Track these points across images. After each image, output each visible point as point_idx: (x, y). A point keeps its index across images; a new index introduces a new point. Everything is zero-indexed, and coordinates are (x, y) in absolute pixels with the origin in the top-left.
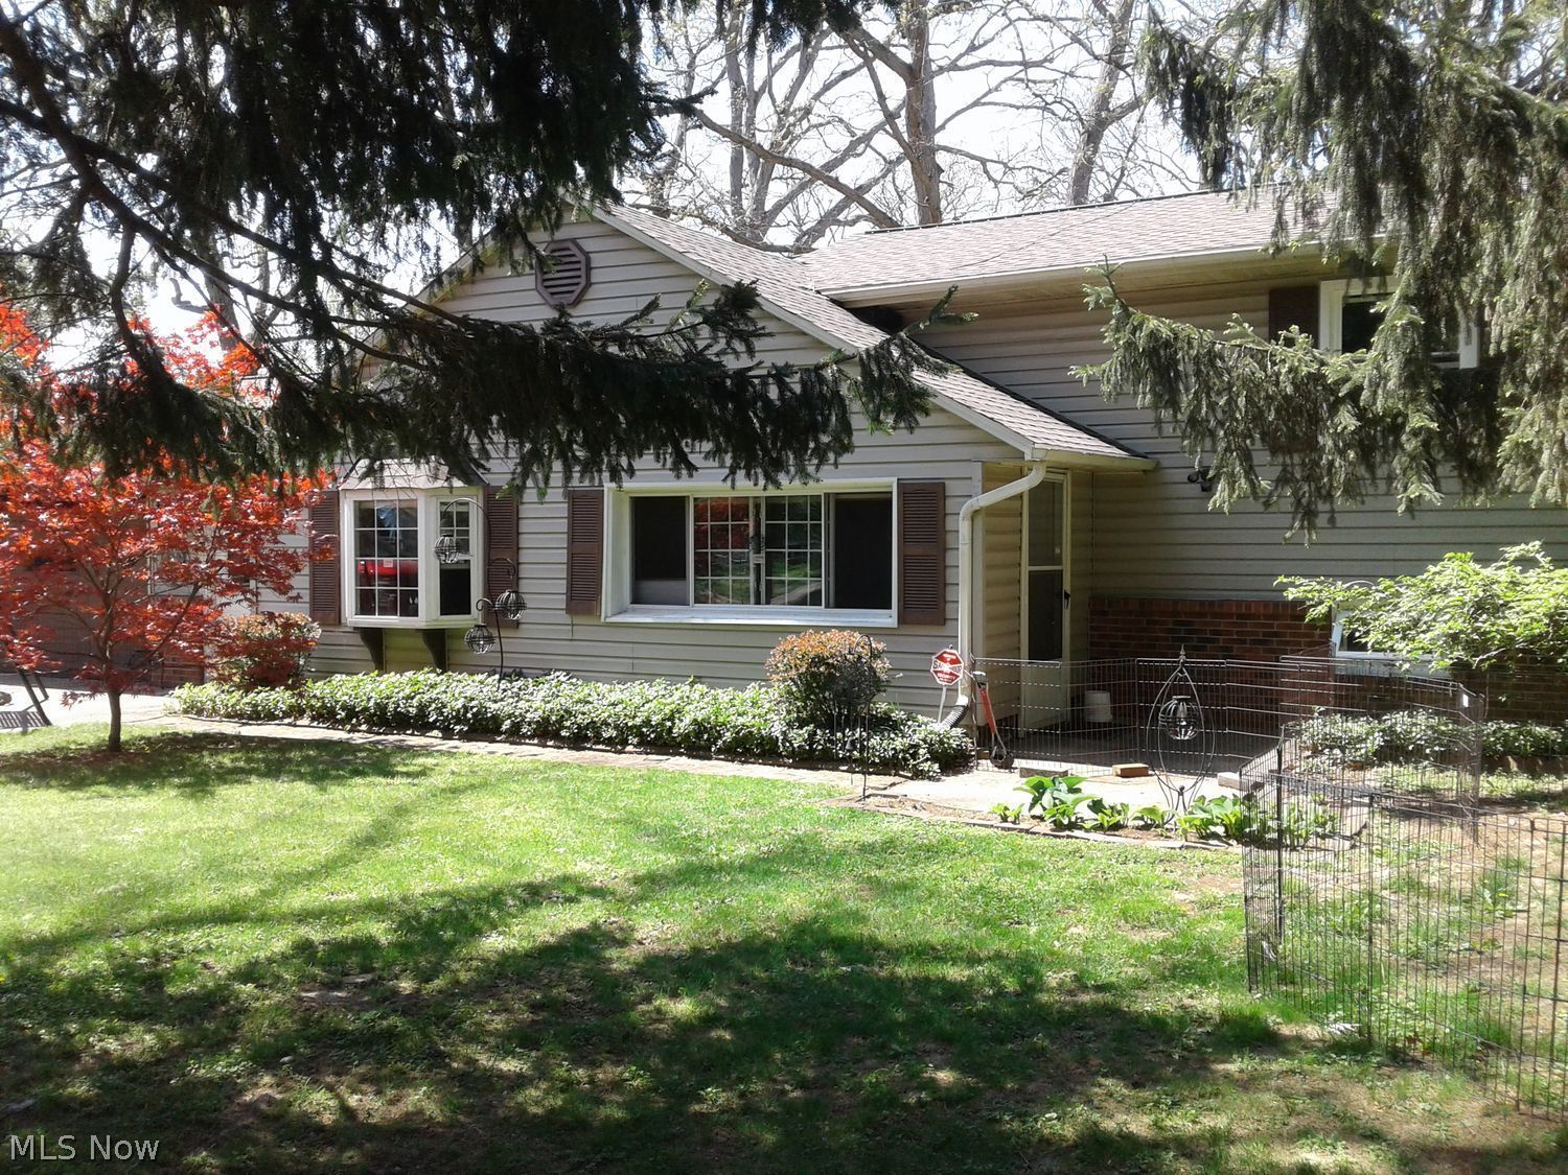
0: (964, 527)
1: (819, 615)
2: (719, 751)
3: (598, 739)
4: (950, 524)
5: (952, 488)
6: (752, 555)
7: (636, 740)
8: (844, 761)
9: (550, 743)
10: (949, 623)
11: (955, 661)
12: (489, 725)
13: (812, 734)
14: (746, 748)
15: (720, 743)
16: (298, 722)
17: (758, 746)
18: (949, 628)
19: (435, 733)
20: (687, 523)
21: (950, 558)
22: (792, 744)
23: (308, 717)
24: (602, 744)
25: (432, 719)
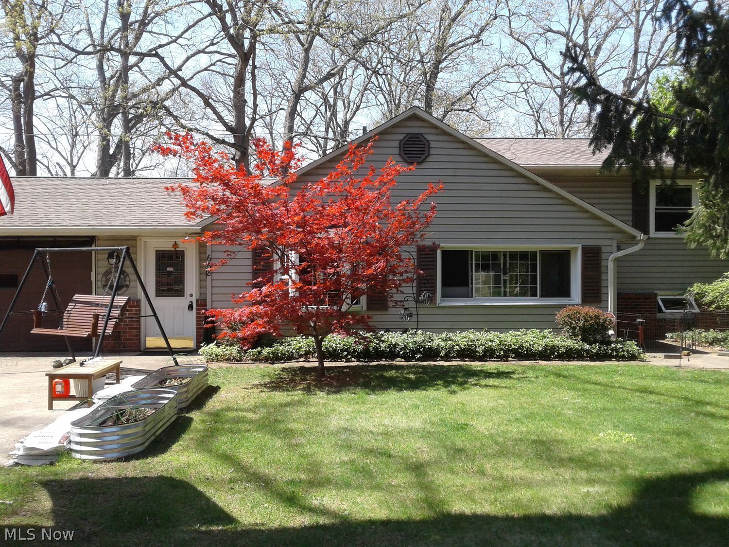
0: (611, 265)
2: (556, 357)
3: (491, 356)
4: (603, 263)
5: (604, 249)
6: (502, 275)
7: (513, 355)
8: (614, 357)
9: (467, 359)
10: (603, 302)
11: (612, 317)
12: (431, 354)
13: (600, 347)
14: (569, 355)
15: (556, 353)
16: (310, 360)
17: (574, 354)
18: (603, 304)
19: (399, 359)
20: (470, 262)
21: (603, 277)
22: (592, 352)
23: (313, 357)
24: (495, 358)
25: (401, 353)
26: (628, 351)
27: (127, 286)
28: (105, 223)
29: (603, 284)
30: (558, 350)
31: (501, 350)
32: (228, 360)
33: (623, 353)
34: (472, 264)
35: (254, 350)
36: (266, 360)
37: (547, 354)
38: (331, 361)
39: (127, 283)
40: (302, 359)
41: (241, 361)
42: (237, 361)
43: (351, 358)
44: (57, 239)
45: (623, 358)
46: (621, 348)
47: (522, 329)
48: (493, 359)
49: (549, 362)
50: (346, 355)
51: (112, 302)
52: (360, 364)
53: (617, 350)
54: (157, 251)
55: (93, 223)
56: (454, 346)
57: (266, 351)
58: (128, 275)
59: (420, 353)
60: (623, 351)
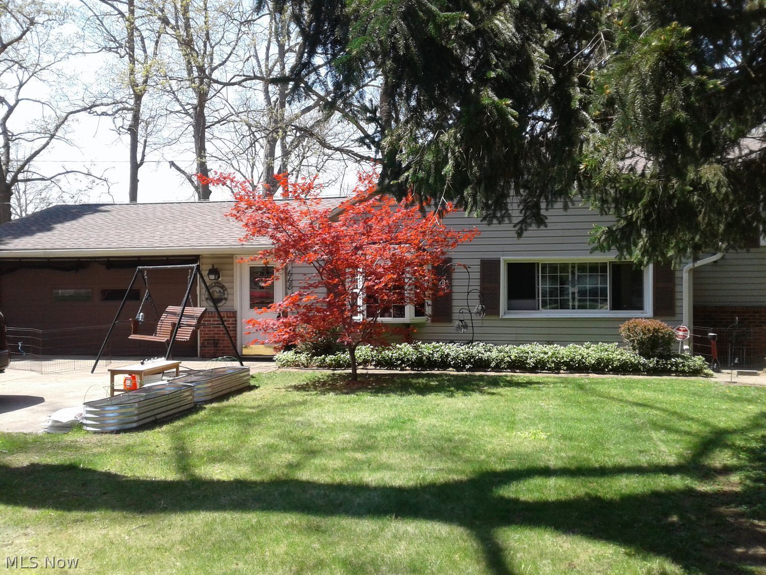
0: (686, 276)
1: (607, 313)
2: (610, 370)
3: (543, 368)
4: (678, 274)
6: (570, 288)
7: (565, 368)
8: (673, 372)
9: (518, 371)
10: (677, 315)
11: (685, 331)
12: (482, 364)
13: (658, 362)
14: (624, 368)
15: (610, 367)
16: (368, 368)
17: (630, 368)
18: (677, 318)
19: (451, 369)
20: (536, 274)
21: (677, 289)
22: (649, 366)
23: (371, 365)
24: (546, 370)
25: (452, 363)
26: (689, 367)
27: (226, 299)
28: (204, 243)
29: (678, 296)
30: (613, 363)
31: (553, 362)
32: (298, 366)
33: (682, 368)
34: (538, 276)
35: (319, 357)
36: (329, 366)
37: (600, 367)
38: (387, 369)
39: (226, 296)
40: (361, 367)
41: (307, 367)
42: (305, 367)
43: (406, 367)
44: (170, 258)
45: (684, 373)
46: (682, 363)
47: (587, 342)
48: (545, 371)
49: (602, 375)
50: (401, 364)
51: (183, 312)
52: (413, 372)
53: (677, 364)
54: (251, 267)
55: (194, 244)
56: (505, 357)
57: (329, 359)
58: (226, 289)
59: (471, 363)
60: (684, 366)
